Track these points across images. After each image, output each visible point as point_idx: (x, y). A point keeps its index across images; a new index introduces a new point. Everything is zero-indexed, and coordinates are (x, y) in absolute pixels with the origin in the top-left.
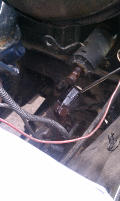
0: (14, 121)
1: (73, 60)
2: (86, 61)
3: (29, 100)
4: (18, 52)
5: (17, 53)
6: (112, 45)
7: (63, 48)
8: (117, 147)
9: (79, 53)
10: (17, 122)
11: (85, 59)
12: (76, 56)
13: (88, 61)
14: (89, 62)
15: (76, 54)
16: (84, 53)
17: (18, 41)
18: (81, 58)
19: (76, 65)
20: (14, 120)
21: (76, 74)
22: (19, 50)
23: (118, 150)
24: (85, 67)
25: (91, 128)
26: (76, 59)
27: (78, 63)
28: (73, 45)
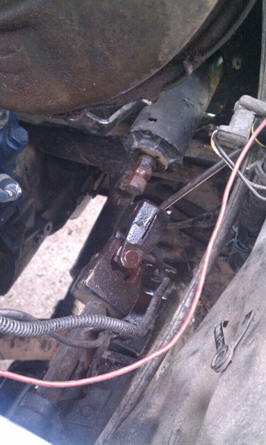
0: (54, 252)
1: (133, 141)
2: (159, 140)
3: (71, 214)
4: (13, 141)
5: (11, 145)
6: (214, 87)
7: (104, 122)
8: (231, 362)
9: (141, 125)
10: (60, 252)
11: (157, 137)
12: (136, 132)
13: (163, 139)
14: (167, 142)
15: (135, 128)
16: (153, 122)
17: (6, 120)
18: (147, 136)
19: (140, 153)
20: (53, 250)
21: (143, 172)
22: (14, 138)
23: (231, 373)
24: (159, 154)
25: (187, 297)
26: (139, 140)
27: (144, 147)
28: (125, 108)
